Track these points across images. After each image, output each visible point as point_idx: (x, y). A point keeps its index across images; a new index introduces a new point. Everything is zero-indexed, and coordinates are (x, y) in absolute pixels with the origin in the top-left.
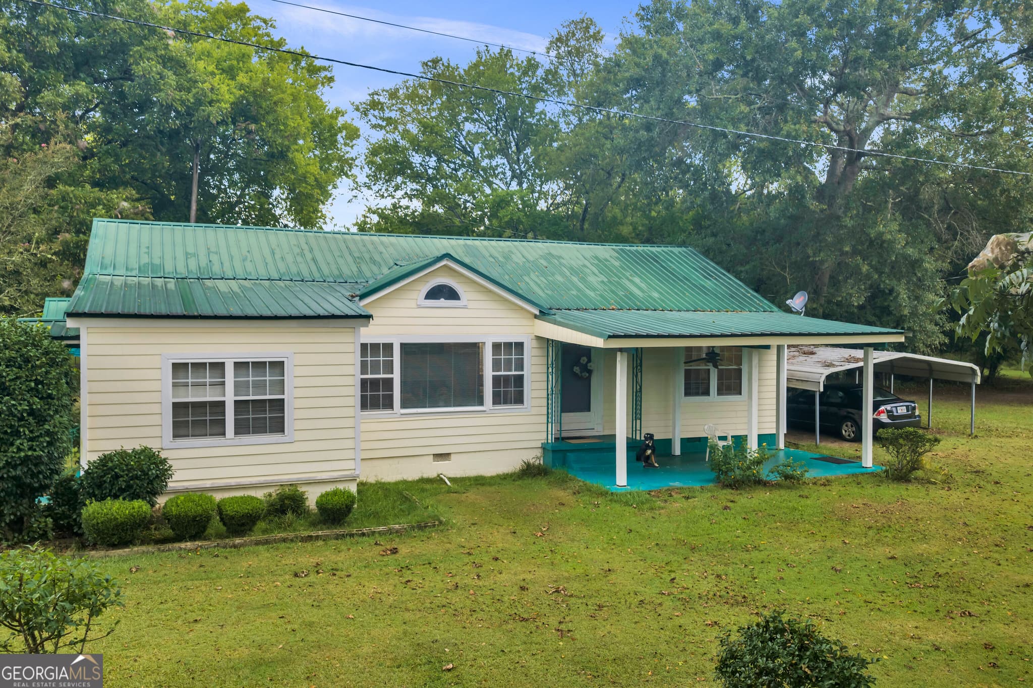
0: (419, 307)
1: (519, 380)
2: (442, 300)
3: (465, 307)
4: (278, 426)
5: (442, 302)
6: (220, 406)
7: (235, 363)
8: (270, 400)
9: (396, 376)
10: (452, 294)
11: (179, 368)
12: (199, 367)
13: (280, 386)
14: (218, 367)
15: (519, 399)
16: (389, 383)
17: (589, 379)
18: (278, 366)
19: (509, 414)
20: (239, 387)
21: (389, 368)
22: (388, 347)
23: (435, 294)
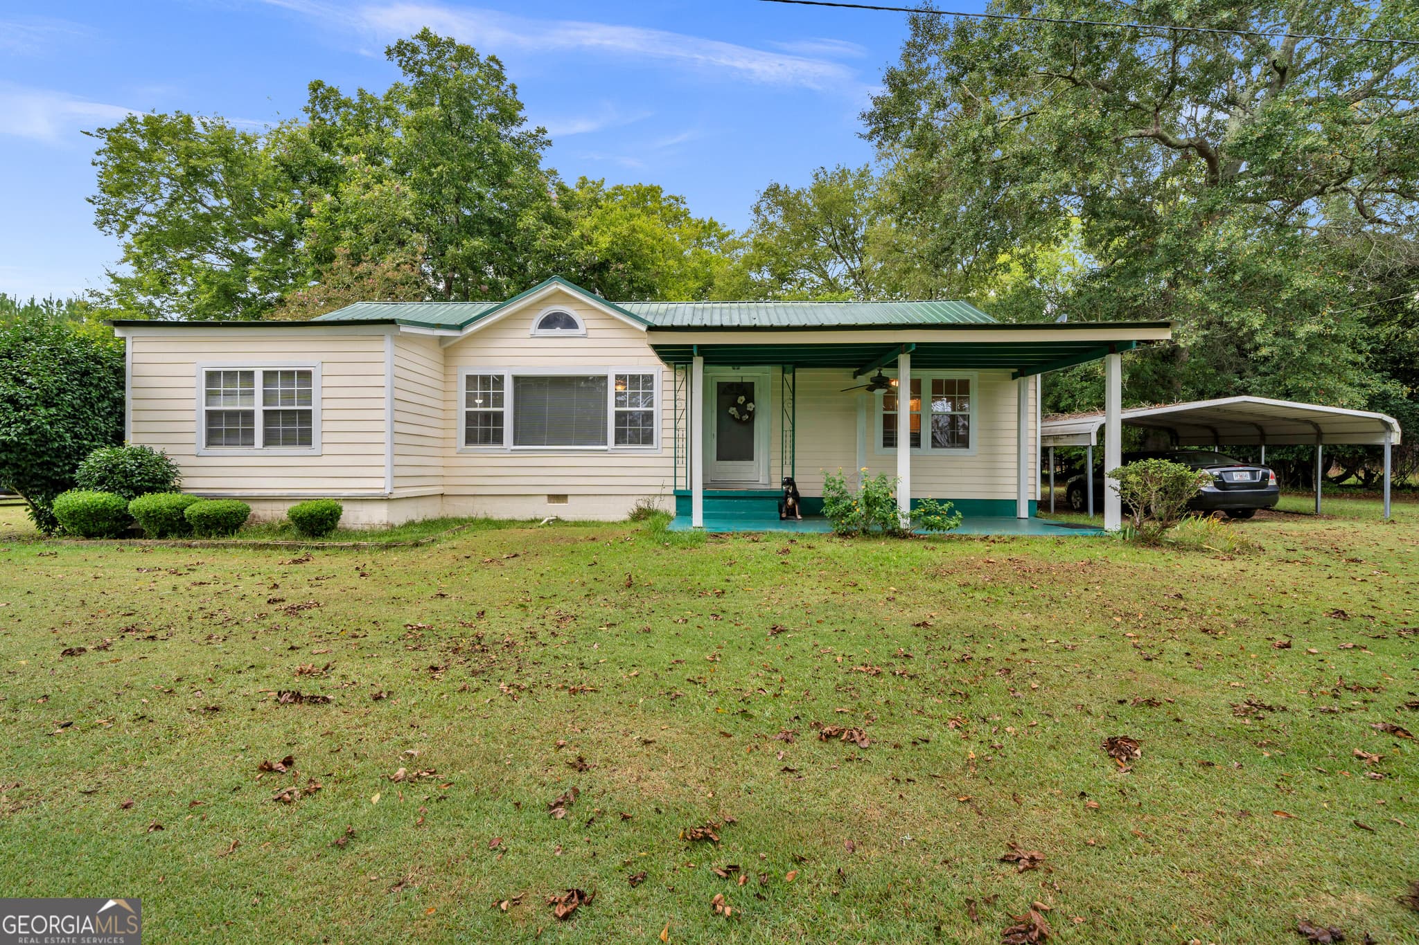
0: (533, 337)
1: (648, 416)
2: (558, 328)
3: (584, 336)
4: (305, 439)
5: (558, 331)
6: (248, 416)
7: (264, 372)
8: (300, 411)
9: (508, 410)
10: (570, 323)
11: (212, 377)
12: (230, 375)
13: (306, 397)
14: (248, 376)
15: (648, 439)
16: (499, 418)
17: (750, 422)
18: (305, 376)
19: (634, 455)
20: (268, 397)
21: (499, 401)
22: (499, 381)
23: (549, 322)
